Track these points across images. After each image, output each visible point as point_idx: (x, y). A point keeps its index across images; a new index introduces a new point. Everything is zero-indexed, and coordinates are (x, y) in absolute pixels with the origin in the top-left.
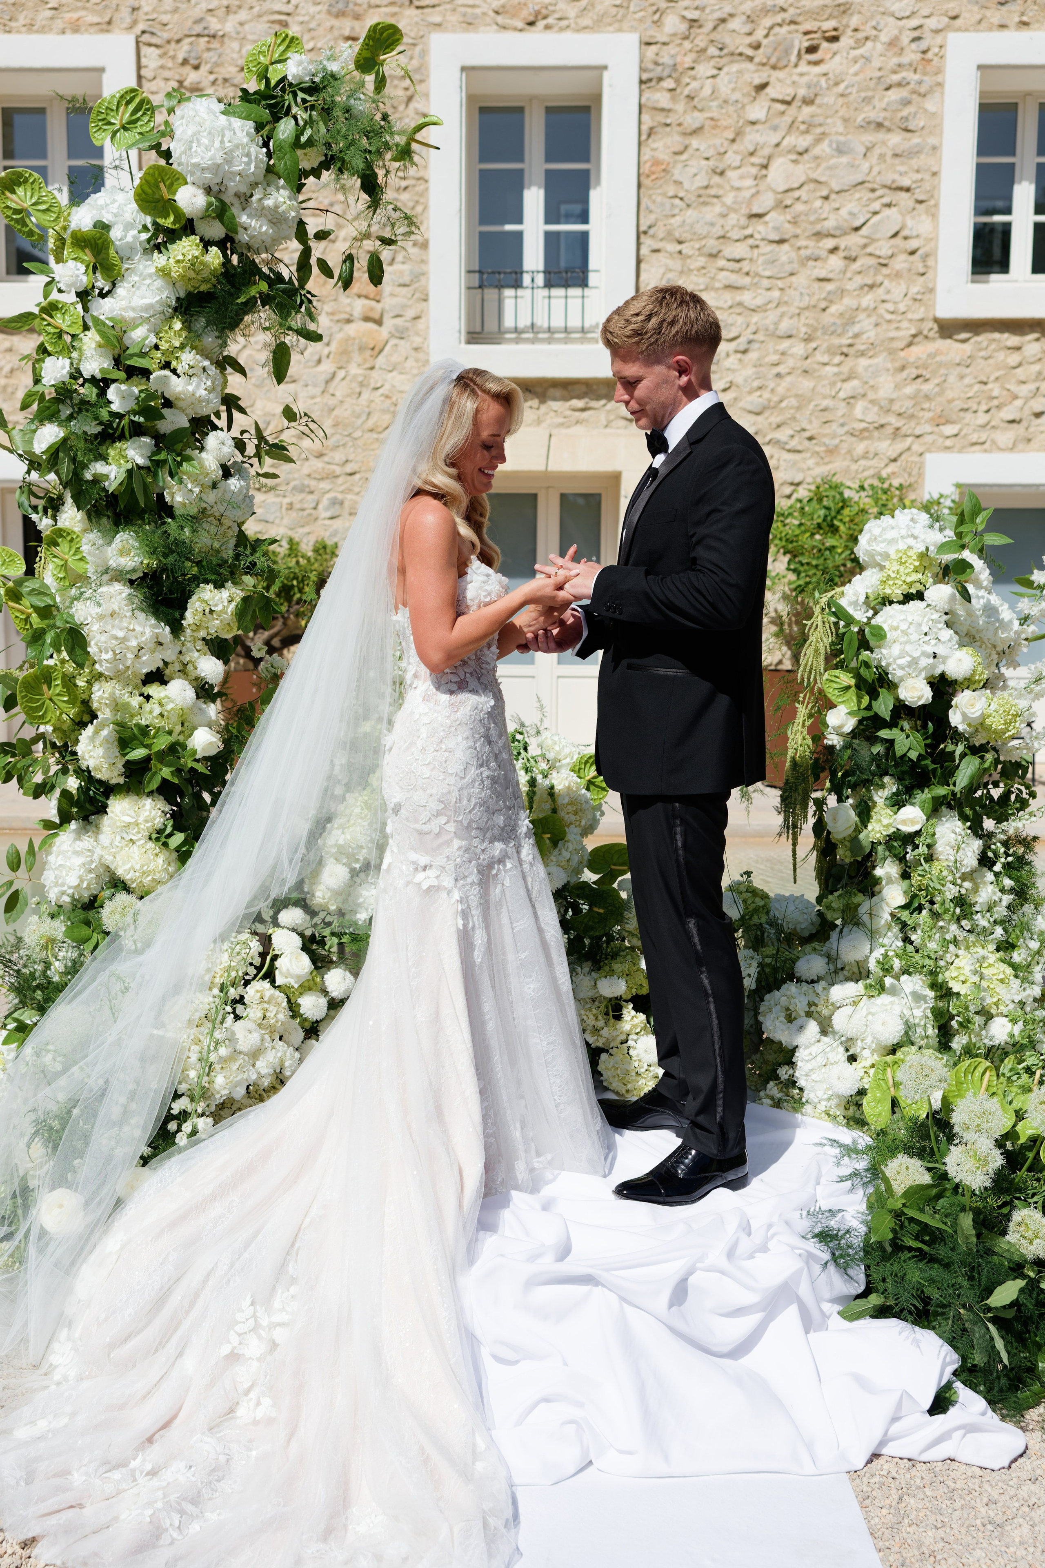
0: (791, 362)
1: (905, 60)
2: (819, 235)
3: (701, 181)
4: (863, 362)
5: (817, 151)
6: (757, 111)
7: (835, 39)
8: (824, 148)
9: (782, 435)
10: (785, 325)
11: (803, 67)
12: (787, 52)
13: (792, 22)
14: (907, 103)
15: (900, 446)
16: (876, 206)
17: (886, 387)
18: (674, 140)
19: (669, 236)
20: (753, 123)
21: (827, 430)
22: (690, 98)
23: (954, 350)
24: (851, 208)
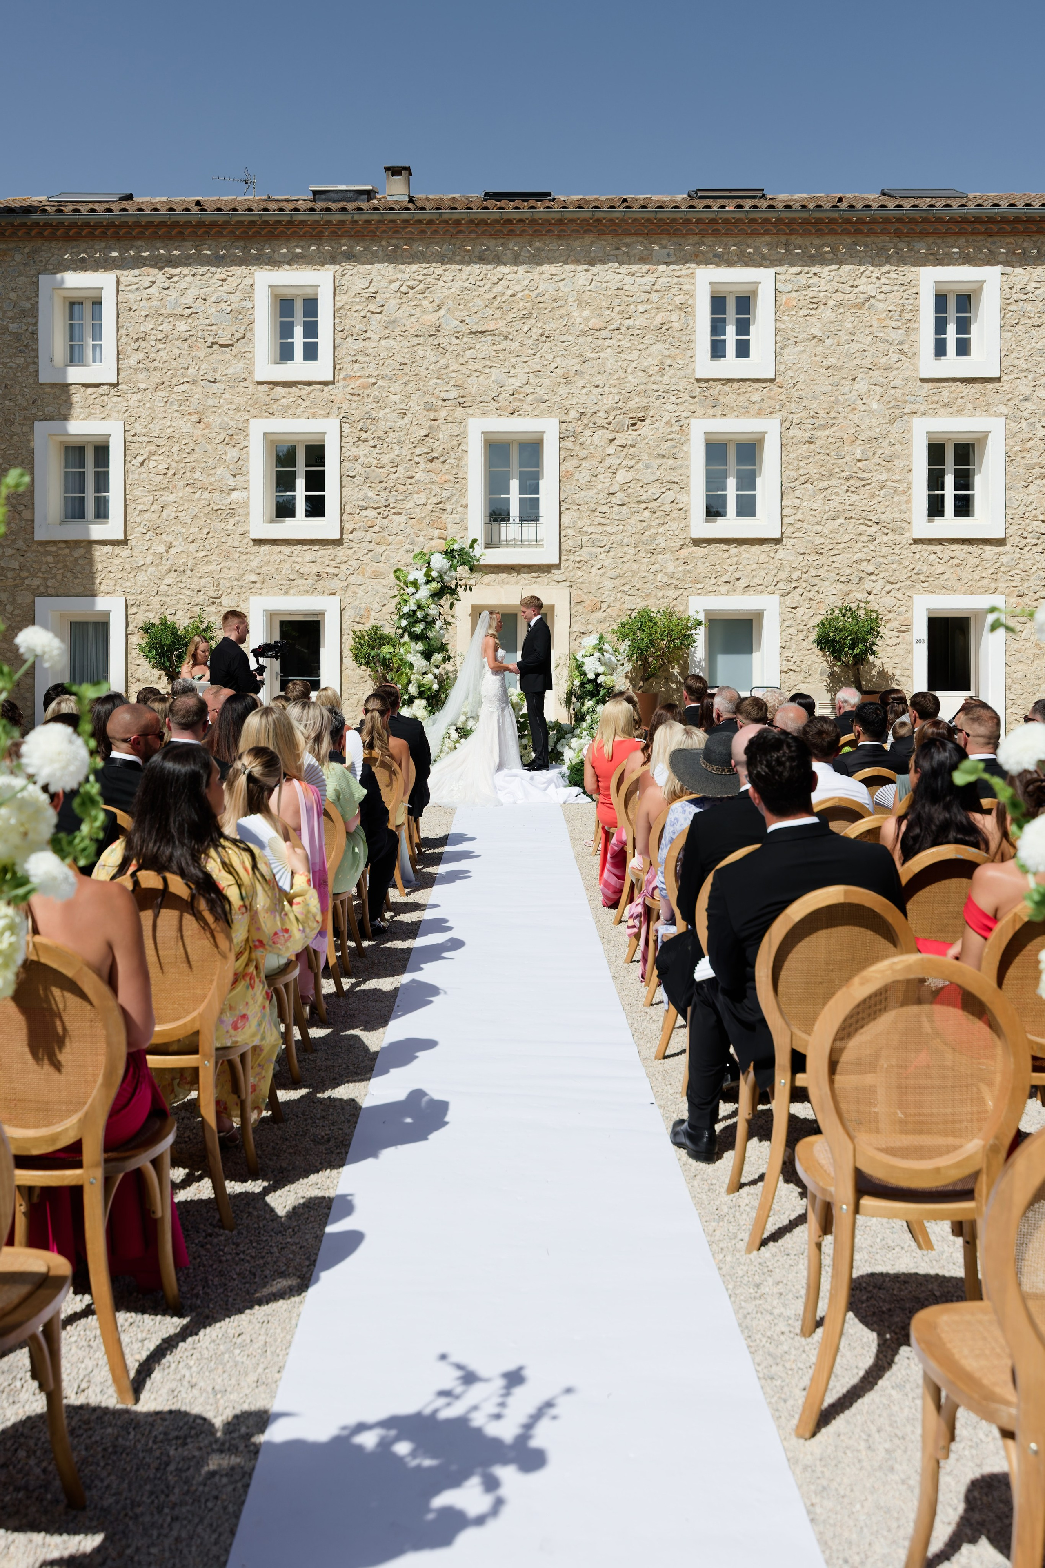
0: (629, 557)
1: (673, 429)
2: (640, 502)
3: (587, 479)
4: (661, 556)
5: (637, 467)
6: (611, 450)
7: (644, 421)
8: (640, 466)
9: (626, 588)
10: (625, 541)
11: (630, 432)
12: (623, 426)
13: (625, 414)
14: (675, 447)
15: (678, 593)
16: (664, 490)
17: (671, 567)
18: (574, 462)
19: (573, 502)
20: (610, 455)
21: (645, 586)
22: (582, 444)
23: (700, 551)
24: (653, 491)
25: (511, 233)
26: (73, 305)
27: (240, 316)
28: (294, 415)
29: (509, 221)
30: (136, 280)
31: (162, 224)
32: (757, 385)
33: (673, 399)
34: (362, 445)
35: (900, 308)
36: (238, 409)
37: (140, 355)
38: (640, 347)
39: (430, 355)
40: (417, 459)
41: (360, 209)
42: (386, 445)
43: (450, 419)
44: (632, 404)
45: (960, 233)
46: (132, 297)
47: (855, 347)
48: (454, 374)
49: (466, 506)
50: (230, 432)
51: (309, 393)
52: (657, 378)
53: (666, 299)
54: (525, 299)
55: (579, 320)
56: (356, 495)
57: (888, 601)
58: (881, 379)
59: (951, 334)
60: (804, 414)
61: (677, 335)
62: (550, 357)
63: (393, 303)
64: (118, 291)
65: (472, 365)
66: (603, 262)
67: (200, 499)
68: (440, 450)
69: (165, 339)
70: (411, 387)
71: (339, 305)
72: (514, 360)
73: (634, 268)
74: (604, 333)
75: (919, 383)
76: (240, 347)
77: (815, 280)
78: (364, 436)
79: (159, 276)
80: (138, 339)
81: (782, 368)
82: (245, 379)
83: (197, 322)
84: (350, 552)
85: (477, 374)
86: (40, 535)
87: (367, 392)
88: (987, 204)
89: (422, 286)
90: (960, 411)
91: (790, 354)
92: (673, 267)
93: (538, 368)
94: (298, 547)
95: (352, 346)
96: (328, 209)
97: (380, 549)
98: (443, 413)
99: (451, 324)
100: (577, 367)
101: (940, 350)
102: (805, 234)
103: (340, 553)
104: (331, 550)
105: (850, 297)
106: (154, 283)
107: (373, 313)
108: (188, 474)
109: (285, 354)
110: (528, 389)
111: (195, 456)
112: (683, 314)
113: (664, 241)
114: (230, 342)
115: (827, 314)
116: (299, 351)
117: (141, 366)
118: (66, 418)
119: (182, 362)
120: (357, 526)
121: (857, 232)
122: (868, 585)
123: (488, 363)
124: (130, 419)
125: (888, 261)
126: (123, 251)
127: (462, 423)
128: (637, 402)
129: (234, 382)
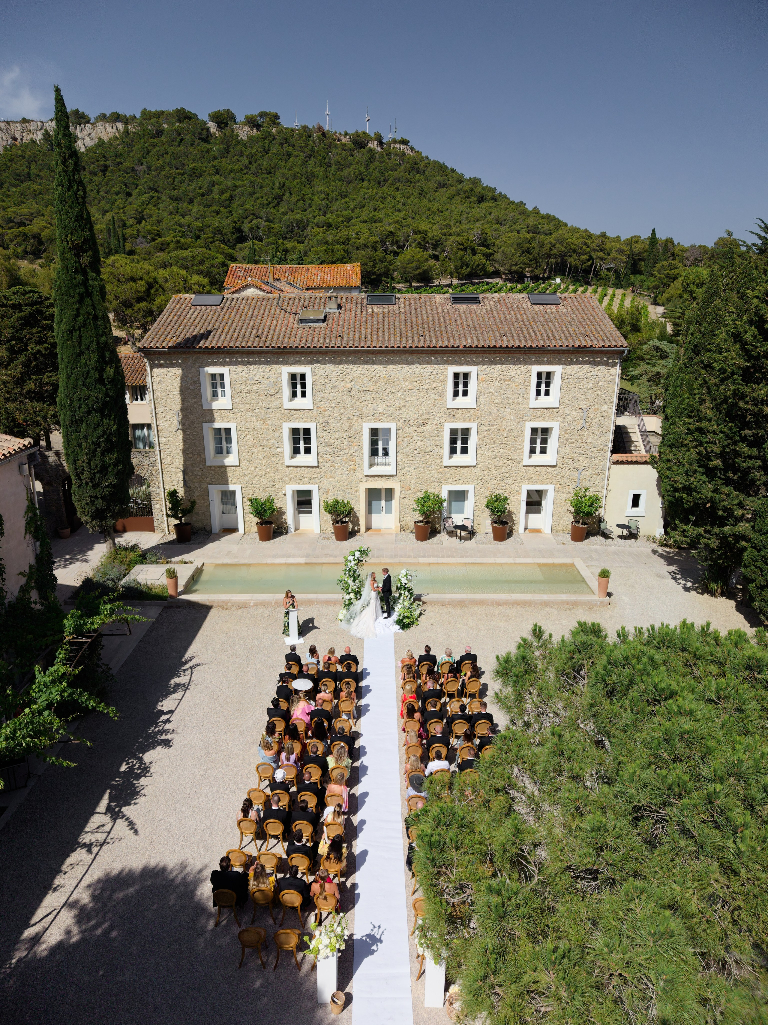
0: (421, 471)
1: (438, 427)
2: (425, 452)
3: (406, 445)
4: (432, 471)
5: (424, 440)
6: (415, 434)
7: (427, 423)
8: (426, 439)
9: (420, 482)
10: (420, 466)
11: (422, 428)
12: (420, 425)
13: (420, 421)
14: (437, 433)
15: (438, 484)
16: (434, 448)
17: (436, 475)
18: (402, 438)
19: (401, 452)
20: (414, 436)
21: (427, 482)
22: (404, 432)
23: (447, 469)
24: (430, 449)
25: (378, 353)
26: (213, 376)
27: (277, 384)
28: (299, 421)
29: (377, 350)
30: (236, 370)
31: (245, 350)
32: (468, 410)
33: (438, 415)
34: (324, 432)
35: (523, 381)
36: (278, 419)
37: (240, 398)
38: (427, 396)
39: (349, 399)
40: (344, 437)
41: (321, 347)
42: (333, 432)
43: (356, 423)
44: (423, 417)
45: (548, 353)
46: (235, 376)
47: (506, 396)
48: (357, 406)
50: (275, 427)
51: (304, 413)
52: (432, 408)
53: (437, 378)
54: (384, 378)
55: (404, 386)
56: (323, 450)
57: (513, 486)
58: (515, 408)
59: (543, 388)
60: (486, 421)
61: (440, 391)
62: (393, 400)
63: (335, 379)
64: (230, 374)
65: (364, 403)
66: (413, 364)
67: (266, 451)
68: (353, 434)
69: (249, 392)
70: (342, 411)
71: (314, 378)
72: (379, 401)
73: (425, 366)
74: (413, 391)
75: (529, 409)
76: (277, 396)
77: (492, 371)
78: (325, 429)
79: (245, 368)
80: (239, 392)
81: (479, 404)
82: (280, 408)
83: (261, 386)
84: (322, 470)
85: (366, 406)
86: (208, 464)
87: (326, 413)
89: (344, 373)
90: (543, 420)
91: (482, 399)
92: (439, 366)
93: (389, 403)
94: (302, 468)
95: (319, 395)
97: (332, 468)
98: (354, 421)
99: (356, 387)
100: (403, 404)
101: (538, 393)
102: (490, 353)
103: (318, 470)
104: (314, 469)
105: (505, 377)
106: (243, 371)
107: (327, 383)
108: (261, 442)
109: (294, 395)
110: (385, 412)
111: (263, 436)
112: (443, 384)
113: (437, 357)
114: (273, 393)
115: (497, 384)
116: (299, 394)
117: (241, 402)
118: (213, 421)
119: (256, 401)
120: (323, 460)
121: (509, 353)
122: (506, 481)
123: (370, 402)
124: (238, 423)
125: (520, 363)
126: (231, 359)
127: (361, 424)
128: (425, 416)
129: (276, 408)
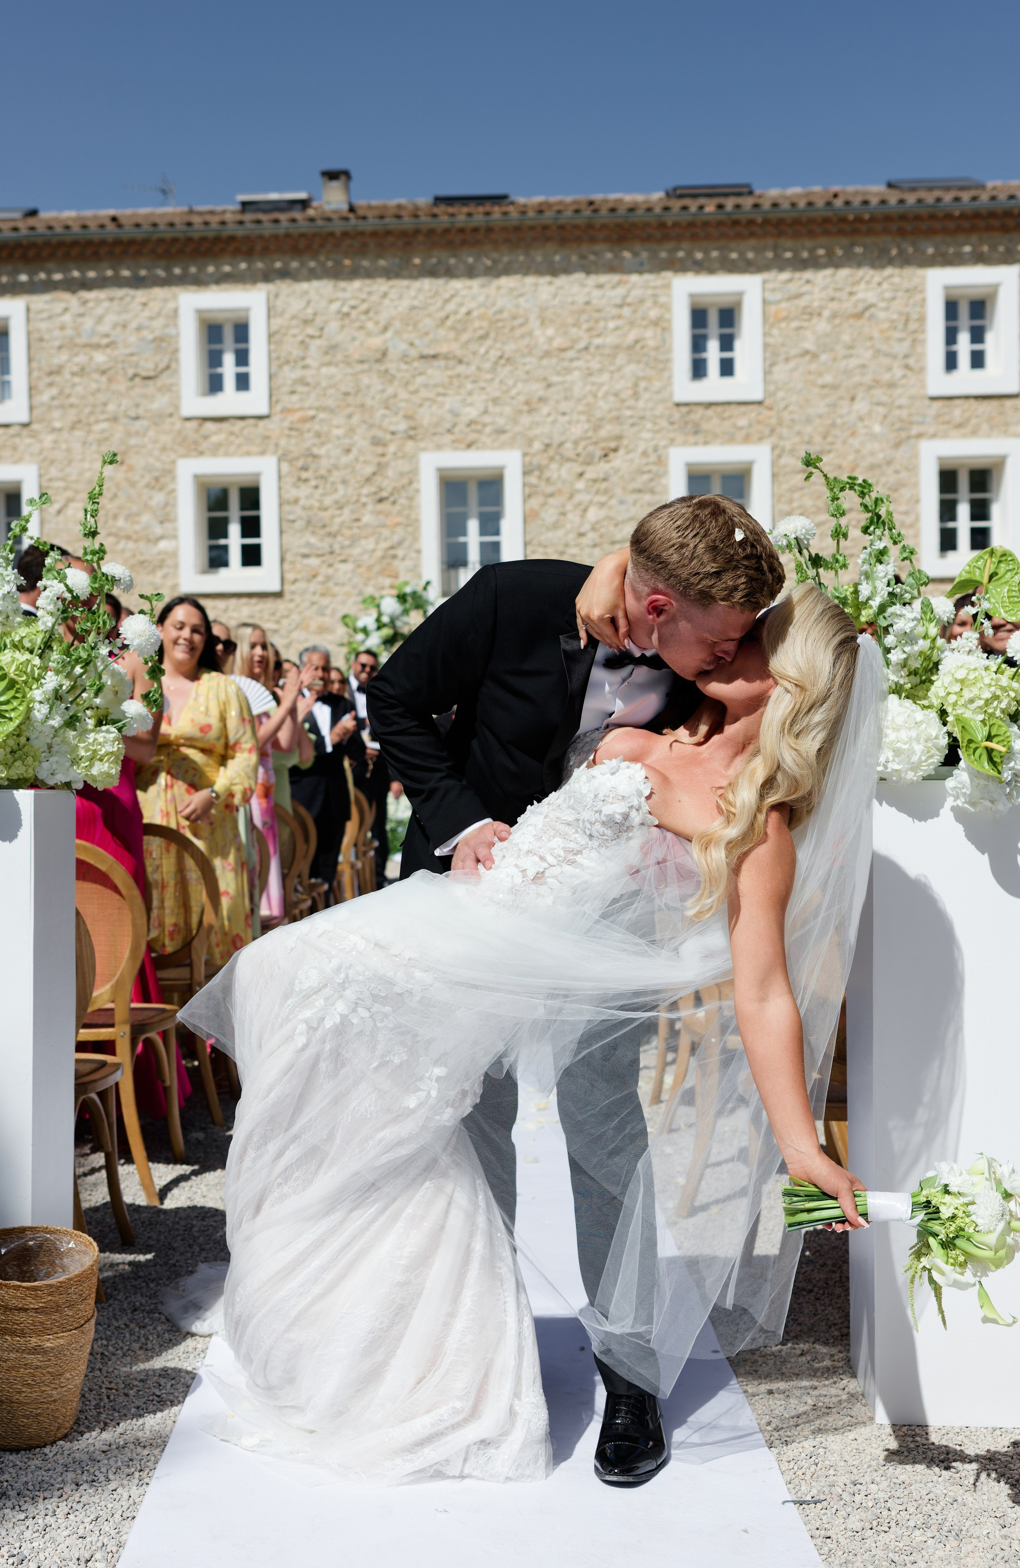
1: (650, 460)
2: (613, 543)
3: (554, 518)
5: (609, 503)
6: (580, 485)
7: (615, 450)
8: (614, 502)
11: (602, 464)
12: (593, 458)
13: (596, 443)
14: (651, 480)
18: (541, 499)
19: (540, 545)
20: (579, 491)
22: (548, 480)
25: (464, 243)
27: (164, 345)
28: (226, 454)
29: (462, 231)
30: (46, 306)
31: (75, 243)
32: (743, 409)
33: (649, 425)
34: (303, 486)
35: (903, 318)
36: (164, 449)
37: (54, 391)
38: (612, 368)
39: (375, 383)
40: (364, 500)
41: (293, 220)
42: (329, 486)
43: (400, 454)
44: (603, 433)
45: (973, 229)
46: (43, 326)
47: (853, 363)
48: (403, 405)
49: (419, 552)
50: (156, 474)
51: (243, 428)
52: (631, 402)
53: (640, 314)
54: (481, 317)
55: (542, 340)
56: (298, 541)
58: (884, 399)
59: (964, 345)
60: (797, 439)
61: (653, 353)
62: (510, 382)
63: (333, 326)
64: (28, 320)
65: (424, 393)
66: (567, 270)
67: (123, 551)
68: (390, 489)
69: (82, 371)
70: (356, 419)
71: (274, 328)
72: (469, 386)
73: (603, 278)
74: (570, 354)
75: (927, 402)
76: (164, 380)
77: (807, 288)
78: (304, 475)
79: (73, 300)
80: (51, 373)
81: (772, 388)
82: (171, 415)
83: (116, 353)
84: (292, 606)
85: (427, 403)
87: (307, 426)
88: (1003, 196)
89: (364, 307)
90: (974, 433)
91: (780, 372)
92: (647, 277)
93: (497, 394)
94: (233, 602)
95: (290, 374)
96: (258, 222)
97: (325, 601)
98: (392, 448)
99: (398, 347)
100: (541, 393)
101: (951, 362)
102: (797, 235)
103: (281, 606)
104: (269, 605)
105: (848, 306)
106: (66, 310)
107: (312, 337)
108: (110, 522)
109: (215, 385)
110: (487, 419)
111: (117, 502)
112: (659, 330)
113: (637, 247)
114: (151, 374)
115: (822, 326)
116: (229, 381)
117: (56, 403)
119: (101, 397)
120: (299, 576)
121: (855, 232)
123: (441, 390)
124: (45, 462)
125: (891, 262)
126: (31, 274)
127: (413, 458)
128: (607, 430)
129: (158, 418)
